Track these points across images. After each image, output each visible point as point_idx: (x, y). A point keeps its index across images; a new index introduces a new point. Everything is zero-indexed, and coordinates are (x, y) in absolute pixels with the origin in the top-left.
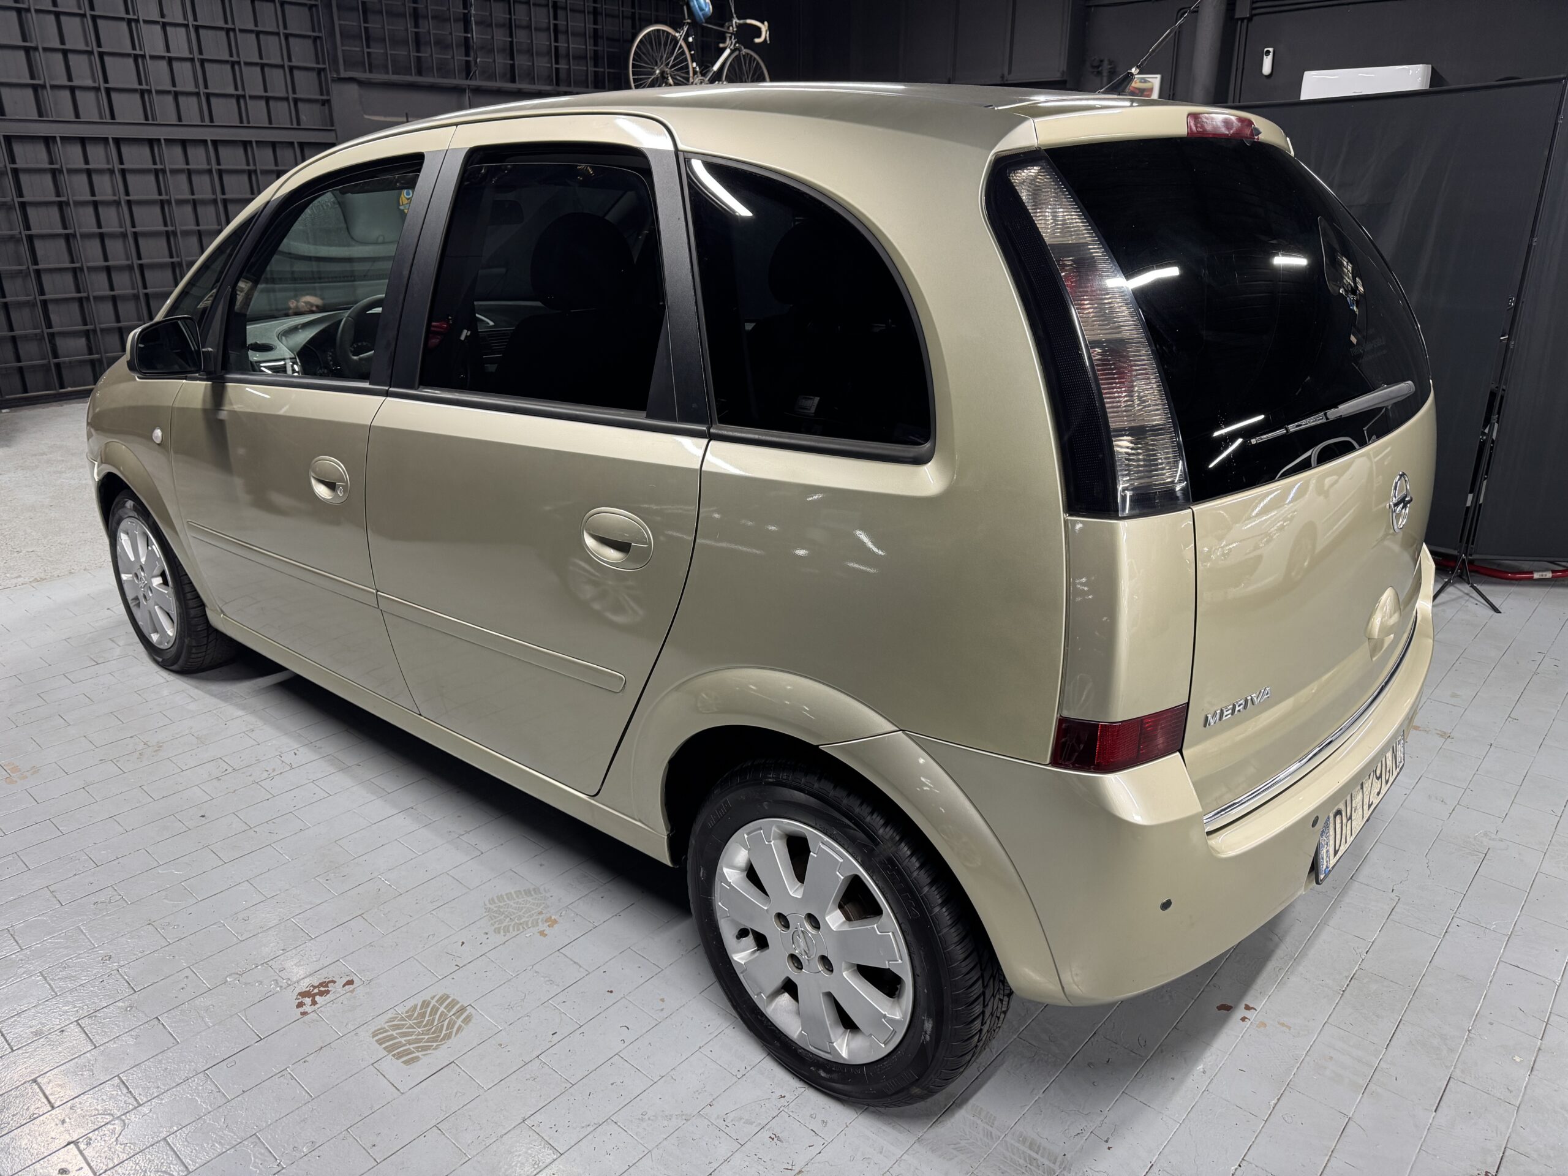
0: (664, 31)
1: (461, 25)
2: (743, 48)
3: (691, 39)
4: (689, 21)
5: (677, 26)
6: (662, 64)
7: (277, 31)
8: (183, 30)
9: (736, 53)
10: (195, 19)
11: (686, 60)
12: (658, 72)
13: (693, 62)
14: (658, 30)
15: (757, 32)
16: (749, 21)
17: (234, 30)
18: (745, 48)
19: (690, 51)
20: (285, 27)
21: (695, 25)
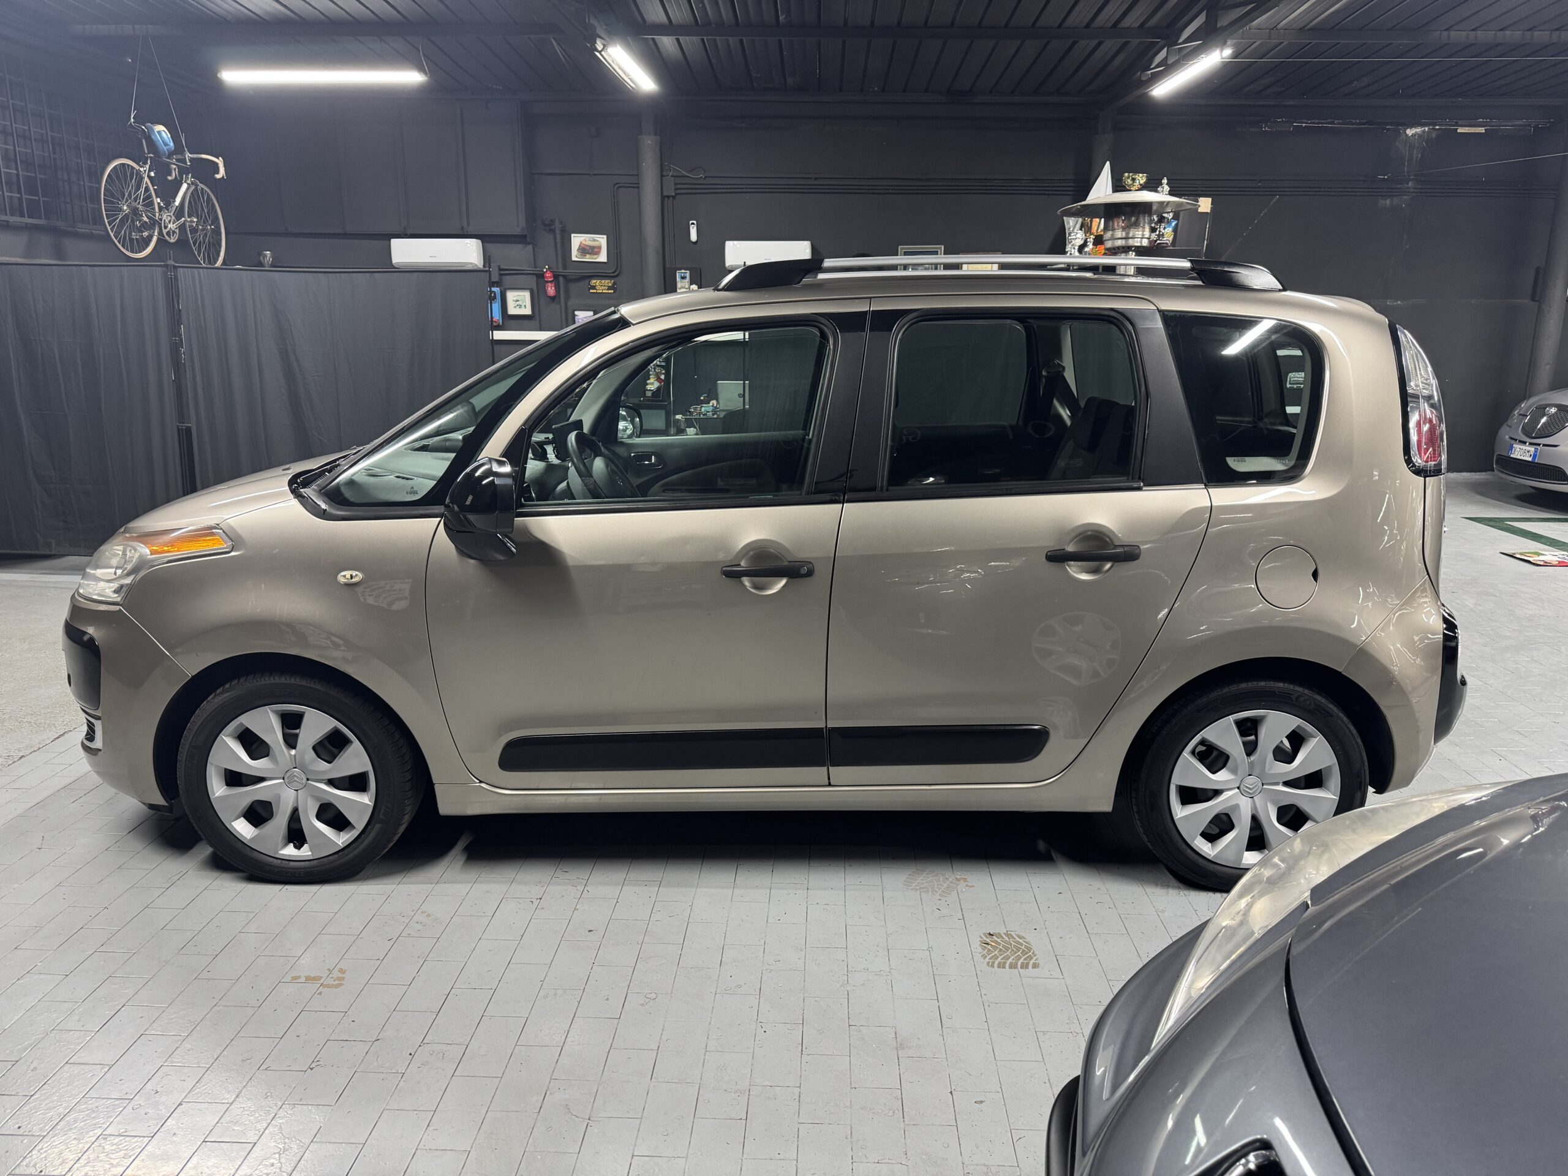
0: (128, 165)
2: (199, 184)
3: (152, 174)
4: (152, 155)
9: (195, 189)
14: (123, 164)
15: (215, 167)
16: (206, 157)
18: (202, 185)
19: (153, 186)
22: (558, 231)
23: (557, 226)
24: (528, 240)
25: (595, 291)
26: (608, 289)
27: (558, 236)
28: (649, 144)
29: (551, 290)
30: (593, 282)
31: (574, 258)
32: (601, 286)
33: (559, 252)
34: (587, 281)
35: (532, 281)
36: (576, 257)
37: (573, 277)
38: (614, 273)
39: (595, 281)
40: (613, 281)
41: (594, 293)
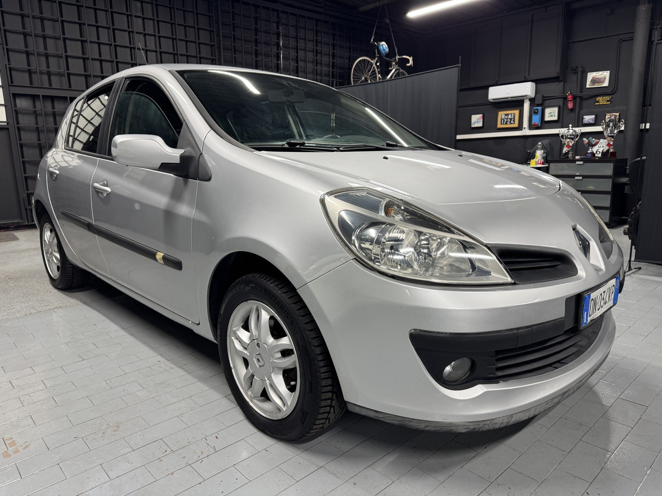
0: (367, 60)
1: (276, 58)
2: (400, 69)
3: (378, 64)
4: (378, 55)
5: (373, 58)
6: (366, 74)
7: (196, 55)
8: (154, 53)
9: (397, 71)
10: (160, 48)
11: (376, 73)
12: (363, 78)
13: (379, 74)
14: (365, 59)
15: (408, 61)
16: (404, 57)
17: (177, 54)
18: (402, 69)
19: (378, 69)
20: (200, 54)
21: (381, 58)
22: (579, 72)
23: (580, 70)
24: (560, 79)
25: (598, 104)
26: (607, 102)
27: (579, 76)
28: (643, 10)
29: (570, 105)
30: (598, 99)
31: (588, 86)
32: (602, 100)
33: (579, 84)
34: (594, 99)
35: (560, 102)
36: (589, 85)
37: (586, 97)
38: (612, 92)
39: (599, 98)
40: (611, 97)
41: (598, 105)
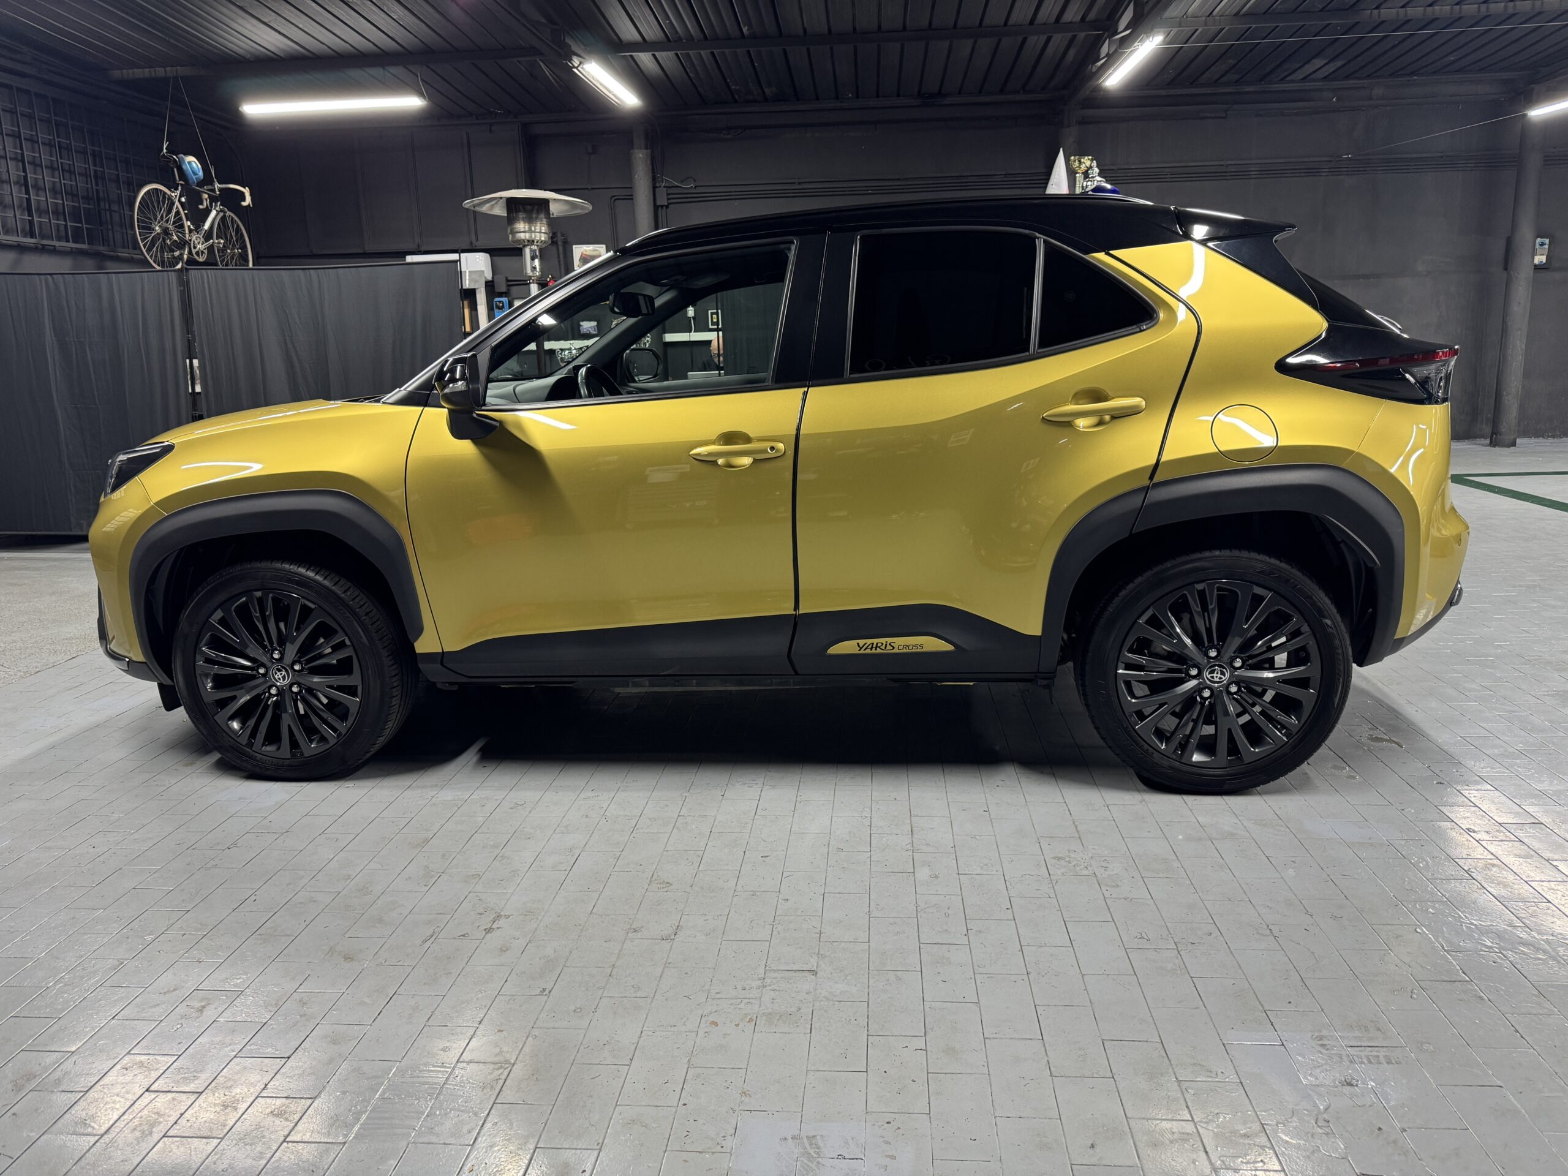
0: (161, 191)
2: (227, 210)
3: (183, 200)
4: (183, 184)
5: (173, 186)
6: (162, 220)
9: (222, 216)
11: (181, 219)
12: (158, 228)
13: (187, 220)
14: (157, 189)
15: (241, 196)
16: (232, 186)
18: (230, 212)
19: (184, 210)
21: (187, 188)
22: (560, 243)
23: (560, 238)
27: (561, 248)
28: (640, 157)
31: (576, 268)
33: (562, 263)
36: (578, 266)
